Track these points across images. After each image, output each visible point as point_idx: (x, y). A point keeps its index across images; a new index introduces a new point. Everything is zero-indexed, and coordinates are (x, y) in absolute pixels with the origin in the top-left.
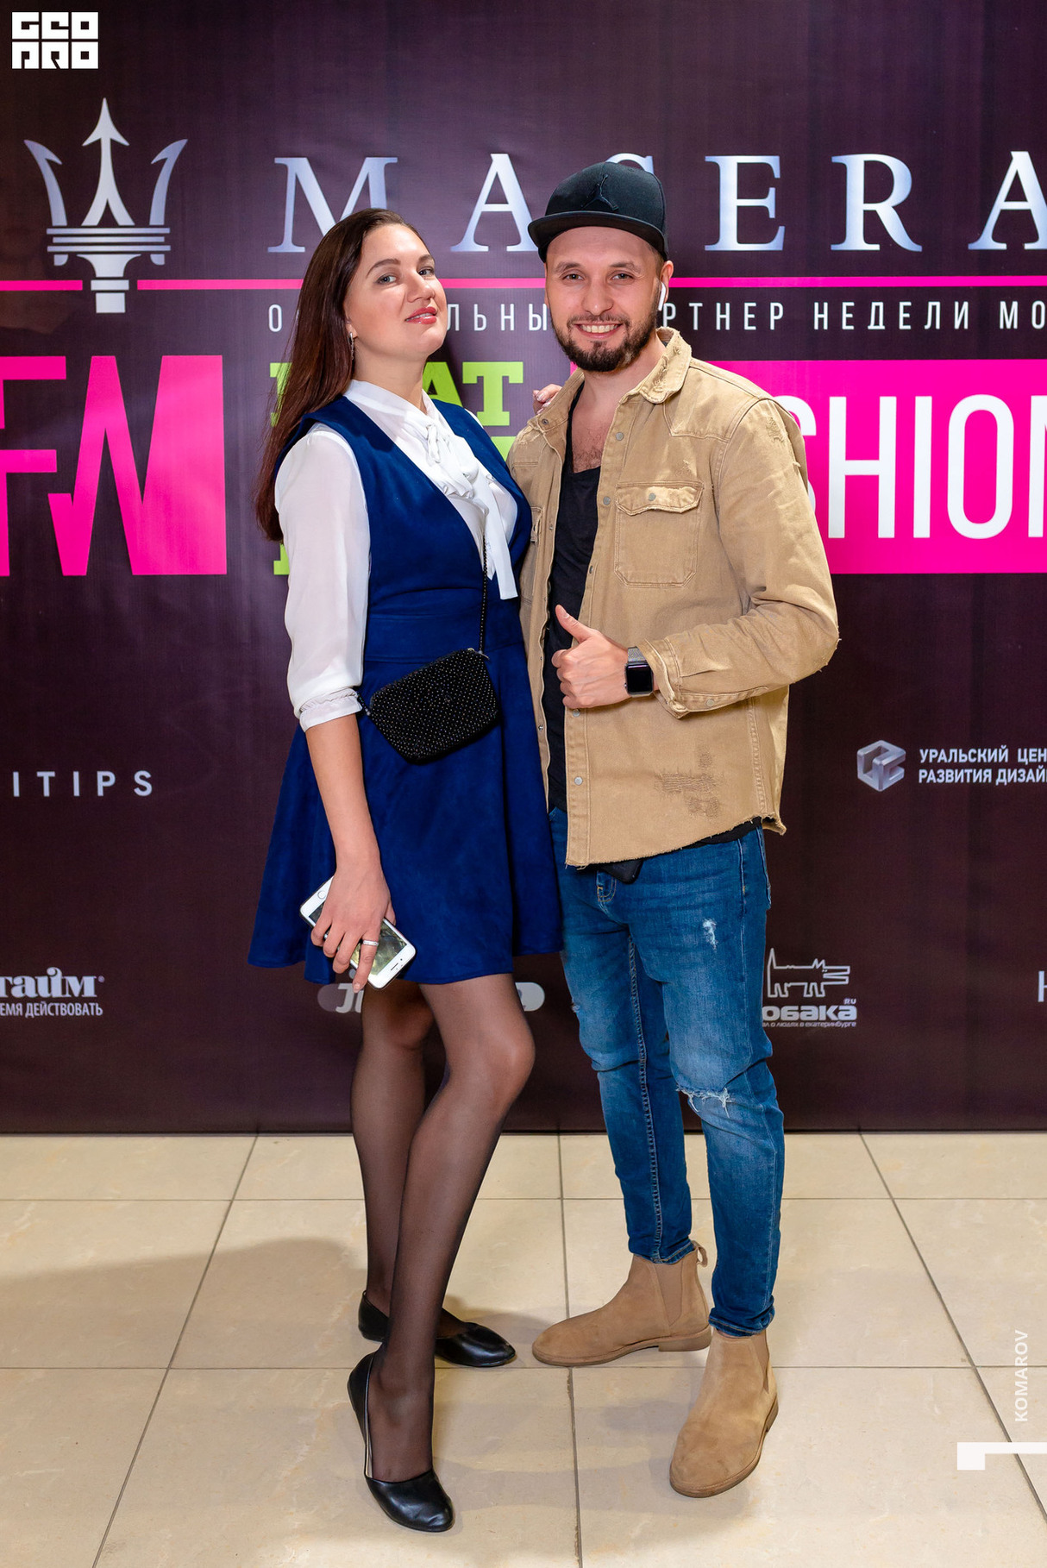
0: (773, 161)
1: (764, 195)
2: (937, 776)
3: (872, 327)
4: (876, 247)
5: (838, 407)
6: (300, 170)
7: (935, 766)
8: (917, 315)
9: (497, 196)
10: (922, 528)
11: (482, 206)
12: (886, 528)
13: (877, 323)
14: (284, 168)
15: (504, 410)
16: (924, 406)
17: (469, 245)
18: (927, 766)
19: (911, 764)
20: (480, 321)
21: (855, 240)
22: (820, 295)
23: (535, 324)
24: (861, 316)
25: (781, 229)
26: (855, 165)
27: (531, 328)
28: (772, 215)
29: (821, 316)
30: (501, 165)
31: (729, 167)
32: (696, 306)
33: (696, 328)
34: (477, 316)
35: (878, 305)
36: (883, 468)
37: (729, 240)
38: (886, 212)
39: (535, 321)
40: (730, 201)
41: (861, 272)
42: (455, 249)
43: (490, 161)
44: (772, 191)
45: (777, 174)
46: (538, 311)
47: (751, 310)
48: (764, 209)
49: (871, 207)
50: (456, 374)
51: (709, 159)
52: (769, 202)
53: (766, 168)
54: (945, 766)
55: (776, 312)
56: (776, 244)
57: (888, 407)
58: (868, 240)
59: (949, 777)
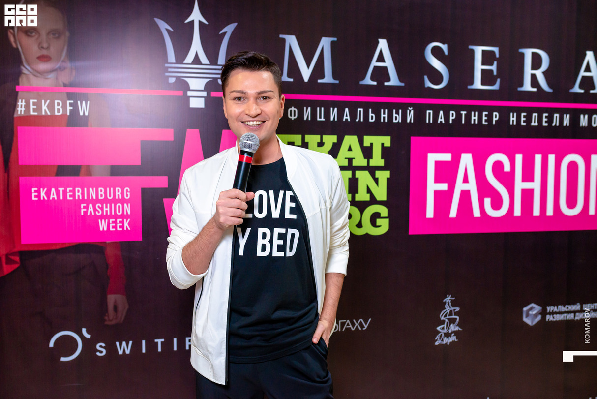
0: (496, 50)
1: (492, 64)
2: (553, 318)
3: (533, 124)
4: (535, 90)
5: (519, 158)
6: (292, 41)
7: (553, 313)
8: (550, 119)
9: (381, 58)
10: (550, 212)
11: (374, 63)
12: (536, 212)
13: (535, 123)
14: (284, 40)
15: (382, 158)
16: (552, 158)
17: (368, 81)
18: (550, 314)
19: (544, 313)
20: (372, 117)
21: (527, 87)
22: (513, 109)
23: (396, 119)
24: (529, 119)
25: (499, 80)
26: (528, 53)
27: (394, 121)
28: (495, 73)
29: (513, 119)
30: (383, 45)
31: (478, 51)
32: (464, 113)
33: (463, 122)
34: (371, 114)
35: (535, 115)
36: (535, 185)
37: (478, 84)
38: (539, 74)
39: (396, 117)
40: (479, 67)
41: (529, 100)
42: (362, 83)
43: (378, 43)
44: (495, 63)
45: (497, 55)
46: (397, 113)
47: (486, 115)
48: (491, 71)
49: (534, 72)
50: (361, 142)
51: (471, 47)
52: (494, 68)
53: (493, 52)
54: (556, 313)
55: (496, 116)
56: (496, 87)
57: (538, 158)
58: (532, 86)
59: (558, 318)
